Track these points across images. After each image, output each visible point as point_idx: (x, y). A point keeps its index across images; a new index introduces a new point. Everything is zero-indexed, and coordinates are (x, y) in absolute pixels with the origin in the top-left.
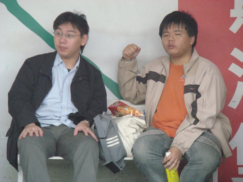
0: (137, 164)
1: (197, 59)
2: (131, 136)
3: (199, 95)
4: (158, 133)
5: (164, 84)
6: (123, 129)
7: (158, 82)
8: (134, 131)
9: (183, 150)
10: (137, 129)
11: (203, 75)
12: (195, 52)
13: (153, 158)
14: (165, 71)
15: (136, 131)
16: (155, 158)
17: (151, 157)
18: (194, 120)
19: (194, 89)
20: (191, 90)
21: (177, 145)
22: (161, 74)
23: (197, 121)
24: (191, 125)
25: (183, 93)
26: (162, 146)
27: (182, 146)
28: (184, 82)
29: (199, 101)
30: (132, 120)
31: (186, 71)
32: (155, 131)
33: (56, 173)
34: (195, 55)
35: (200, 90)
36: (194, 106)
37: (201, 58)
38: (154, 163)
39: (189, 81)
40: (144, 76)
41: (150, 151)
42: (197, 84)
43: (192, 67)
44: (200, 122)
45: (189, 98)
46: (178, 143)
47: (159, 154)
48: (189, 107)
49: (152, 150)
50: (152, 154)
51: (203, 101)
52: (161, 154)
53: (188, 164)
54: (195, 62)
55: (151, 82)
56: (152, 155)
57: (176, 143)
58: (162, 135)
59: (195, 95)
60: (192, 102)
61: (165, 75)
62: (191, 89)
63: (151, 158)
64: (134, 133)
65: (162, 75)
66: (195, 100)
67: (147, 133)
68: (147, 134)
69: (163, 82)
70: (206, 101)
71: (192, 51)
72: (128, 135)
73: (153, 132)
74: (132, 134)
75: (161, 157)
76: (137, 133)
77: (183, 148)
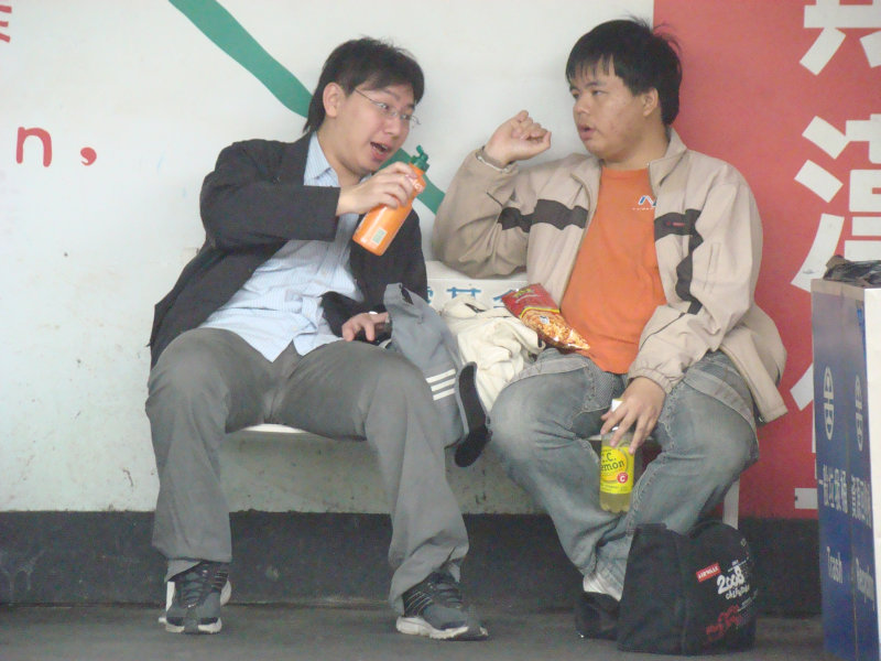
0: (502, 458)
1: (685, 153)
2: (496, 368)
4: (567, 369)
5: (582, 230)
6: (473, 347)
7: (567, 228)
8: (506, 355)
9: (667, 381)
10: (514, 351)
11: (707, 188)
12: (675, 137)
13: (546, 445)
14: (587, 195)
15: (511, 356)
16: (551, 445)
17: (541, 441)
18: (688, 304)
19: (684, 224)
20: (677, 227)
21: (649, 371)
22: (571, 207)
23: (696, 306)
24: (682, 315)
25: (653, 238)
26: (577, 406)
27: (664, 370)
28: (653, 211)
31: (656, 180)
32: (559, 360)
34: (677, 145)
35: (700, 226)
36: (685, 271)
37: (694, 156)
38: (549, 459)
39: (668, 203)
40: (529, 211)
41: (537, 425)
42: (696, 206)
43: (673, 171)
44: (706, 310)
45: (669, 250)
47: (564, 433)
48: (671, 274)
49: (542, 420)
50: (541, 432)
51: (712, 252)
52: (572, 430)
53: (659, 457)
54: (682, 159)
56: (541, 436)
57: (645, 365)
58: (581, 371)
59: (686, 238)
60: (679, 261)
61: (585, 206)
62: (675, 224)
63: (539, 445)
64: (503, 362)
65: (578, 208)
66: (686, 253)
67: (535, 369)
68: (535, 373)
69: (582, 224)
70: (718, 254)
71: (668, 139)
72: (486, 367)
73: (553, 364)
74: (498, 365)
75: (572, 439)
76: (513, 361)
77: (667, 378)
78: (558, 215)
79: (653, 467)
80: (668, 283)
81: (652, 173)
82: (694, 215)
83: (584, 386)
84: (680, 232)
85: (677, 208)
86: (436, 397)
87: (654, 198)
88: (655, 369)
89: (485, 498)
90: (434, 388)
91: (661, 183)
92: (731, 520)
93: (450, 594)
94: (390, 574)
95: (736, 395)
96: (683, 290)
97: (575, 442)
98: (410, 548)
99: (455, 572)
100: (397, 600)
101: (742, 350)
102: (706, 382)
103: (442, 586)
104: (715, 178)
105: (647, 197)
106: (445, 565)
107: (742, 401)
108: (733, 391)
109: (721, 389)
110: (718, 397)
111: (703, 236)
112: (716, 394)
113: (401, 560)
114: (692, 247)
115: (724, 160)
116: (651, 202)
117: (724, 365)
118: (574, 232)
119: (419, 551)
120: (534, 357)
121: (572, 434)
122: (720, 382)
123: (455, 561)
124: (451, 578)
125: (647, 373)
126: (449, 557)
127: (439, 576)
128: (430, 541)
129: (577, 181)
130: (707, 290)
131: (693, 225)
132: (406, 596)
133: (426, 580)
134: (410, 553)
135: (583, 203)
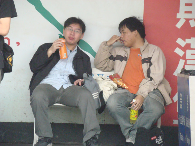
0: (109, 111)
1: (148, 44)
2: (107, 92)
3: (151, 64)
4: (124, 92)
5: (126, 62)
6: (102, 87)
8: (110, 89)
11: (153, 52)
12: (146, 41)
14: (127, 54)
15: (111, 89)
16: (120, 108)
17: (118, 107)
18: (149, 79)
22: (124, 57)
23: (151, 79)
24: (148, 81)
26: (126, 100)
27: (144, 94)
28: (141, 58)
29: (152, 67)
30: (108, 82)
31: (142, 51)
33: (62, 112)
34: (146, 43)
35: (152, 61)
36: (149, 71)
37: (150, 45)
38: (120, 112)
39: (144, 56)
40: (115, 57)
42: (151, 56)
44: (154, 80)
45: (145, 66)
46: (142, 92)
47: (123, 106)
48: (146, 72)
49: (118, 103)
50: (119, 105)
51: (154, 67)
53: (143, 112)
54: (147, 46)
55: (118, 62)
59: (149, 64)
60: (148, 69)
61: (127, 56)
62: (146, 61)
63: (118, 108)
64: (109, 90)
65: (125, 57)
66: (149, 67)
67: (116, 92)
69: (126, 60)
70: (156, 67)
71: (144, 42)
73: (120, 91)
76: (111, 90)
77: (145, 95)
78: (121, 58)
79: (141, 114)
80: (145, 74)
81: (141, 49)
82: (150, 58)
83: (127, 96)
84: (147, 62)
85: (146, 57)
86: (94, 98)
87: (141, 54)
88: (142, 93)
89: (104, 120)
90: (94, 96)
91: (143, 51)
92: (159, 126)
93: (96, 142)
94: (83, 137)
95: (160, 99)
96: (148, 76)
97: (125, 108)
98: (88, 131)
99: (97, 137)
100: (84, 143)
101: (162, 89)
102: (153, 96)
103: (94, 140)
104: (154, 50)
105: (140, 54)
106: (95, 135)
107: (161, 100)
108: (159, 98)
109: (156, 97)
110: (156, 99)
111: (152, 63)
112: (156, 98)
113: (85, 134)
114: (150, 66)
115: (156, 45)
116: (141, 56)
117: (157, 92)
118: (124, 62)
119: (89, 132)
120: (116, 90)
121: (125, 106)
122: (156, 96)
123: (97, 135)
124: (96, 138)
125: (141, 94)
126: (96, 134)
127: (94, 138)
128: (92, 130)
129: (125, 51)
130: (154, 76)
131: (150, 61)
132: (86, 142)
133: (91, 139)
134: (87, 132)
135: (126, 56)
